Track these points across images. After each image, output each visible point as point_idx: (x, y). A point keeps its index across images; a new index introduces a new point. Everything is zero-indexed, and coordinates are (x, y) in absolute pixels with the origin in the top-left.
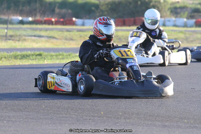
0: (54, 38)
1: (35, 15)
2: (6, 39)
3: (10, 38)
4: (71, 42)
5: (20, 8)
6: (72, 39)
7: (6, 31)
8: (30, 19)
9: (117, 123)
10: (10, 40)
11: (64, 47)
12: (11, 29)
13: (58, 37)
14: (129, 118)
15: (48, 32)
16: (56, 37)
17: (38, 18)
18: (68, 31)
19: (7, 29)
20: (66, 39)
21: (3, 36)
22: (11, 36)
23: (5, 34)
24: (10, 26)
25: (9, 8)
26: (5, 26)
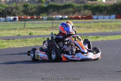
0: (80, 27)
1: (69, 14)
2: (52, 29)
3: (54, 28)
4: (90, 29)
5: (61, 10)
6: (90, 28)
7: (52, 24)
8: (66, 17)
9: (104, 77)
10: (54, 29)
11: (85, 32)
12: (55, 23)
13: (83, 27)
14: (111, 74)
15: (77, 24)
16: (81, 26)
17: (71, 16)
18: (88, 23)
19: (53, 23)
20: (87, 28)
21: (51, 27)
22: (55, 27)
23: (52, 26)
24: (54, 21)
25: (54, 11)
26: (52, 21)
